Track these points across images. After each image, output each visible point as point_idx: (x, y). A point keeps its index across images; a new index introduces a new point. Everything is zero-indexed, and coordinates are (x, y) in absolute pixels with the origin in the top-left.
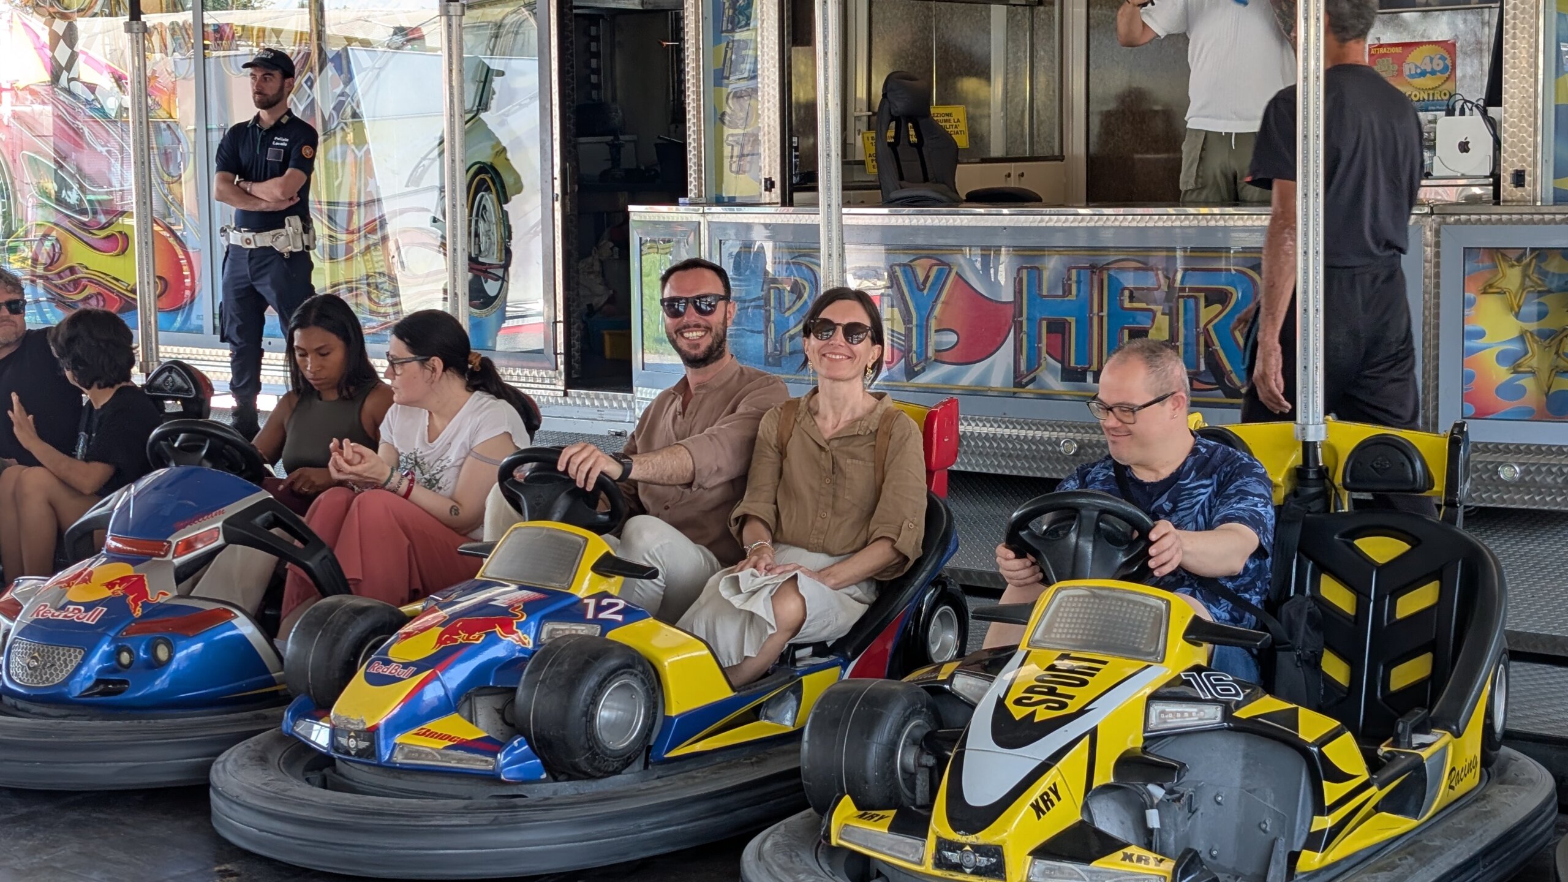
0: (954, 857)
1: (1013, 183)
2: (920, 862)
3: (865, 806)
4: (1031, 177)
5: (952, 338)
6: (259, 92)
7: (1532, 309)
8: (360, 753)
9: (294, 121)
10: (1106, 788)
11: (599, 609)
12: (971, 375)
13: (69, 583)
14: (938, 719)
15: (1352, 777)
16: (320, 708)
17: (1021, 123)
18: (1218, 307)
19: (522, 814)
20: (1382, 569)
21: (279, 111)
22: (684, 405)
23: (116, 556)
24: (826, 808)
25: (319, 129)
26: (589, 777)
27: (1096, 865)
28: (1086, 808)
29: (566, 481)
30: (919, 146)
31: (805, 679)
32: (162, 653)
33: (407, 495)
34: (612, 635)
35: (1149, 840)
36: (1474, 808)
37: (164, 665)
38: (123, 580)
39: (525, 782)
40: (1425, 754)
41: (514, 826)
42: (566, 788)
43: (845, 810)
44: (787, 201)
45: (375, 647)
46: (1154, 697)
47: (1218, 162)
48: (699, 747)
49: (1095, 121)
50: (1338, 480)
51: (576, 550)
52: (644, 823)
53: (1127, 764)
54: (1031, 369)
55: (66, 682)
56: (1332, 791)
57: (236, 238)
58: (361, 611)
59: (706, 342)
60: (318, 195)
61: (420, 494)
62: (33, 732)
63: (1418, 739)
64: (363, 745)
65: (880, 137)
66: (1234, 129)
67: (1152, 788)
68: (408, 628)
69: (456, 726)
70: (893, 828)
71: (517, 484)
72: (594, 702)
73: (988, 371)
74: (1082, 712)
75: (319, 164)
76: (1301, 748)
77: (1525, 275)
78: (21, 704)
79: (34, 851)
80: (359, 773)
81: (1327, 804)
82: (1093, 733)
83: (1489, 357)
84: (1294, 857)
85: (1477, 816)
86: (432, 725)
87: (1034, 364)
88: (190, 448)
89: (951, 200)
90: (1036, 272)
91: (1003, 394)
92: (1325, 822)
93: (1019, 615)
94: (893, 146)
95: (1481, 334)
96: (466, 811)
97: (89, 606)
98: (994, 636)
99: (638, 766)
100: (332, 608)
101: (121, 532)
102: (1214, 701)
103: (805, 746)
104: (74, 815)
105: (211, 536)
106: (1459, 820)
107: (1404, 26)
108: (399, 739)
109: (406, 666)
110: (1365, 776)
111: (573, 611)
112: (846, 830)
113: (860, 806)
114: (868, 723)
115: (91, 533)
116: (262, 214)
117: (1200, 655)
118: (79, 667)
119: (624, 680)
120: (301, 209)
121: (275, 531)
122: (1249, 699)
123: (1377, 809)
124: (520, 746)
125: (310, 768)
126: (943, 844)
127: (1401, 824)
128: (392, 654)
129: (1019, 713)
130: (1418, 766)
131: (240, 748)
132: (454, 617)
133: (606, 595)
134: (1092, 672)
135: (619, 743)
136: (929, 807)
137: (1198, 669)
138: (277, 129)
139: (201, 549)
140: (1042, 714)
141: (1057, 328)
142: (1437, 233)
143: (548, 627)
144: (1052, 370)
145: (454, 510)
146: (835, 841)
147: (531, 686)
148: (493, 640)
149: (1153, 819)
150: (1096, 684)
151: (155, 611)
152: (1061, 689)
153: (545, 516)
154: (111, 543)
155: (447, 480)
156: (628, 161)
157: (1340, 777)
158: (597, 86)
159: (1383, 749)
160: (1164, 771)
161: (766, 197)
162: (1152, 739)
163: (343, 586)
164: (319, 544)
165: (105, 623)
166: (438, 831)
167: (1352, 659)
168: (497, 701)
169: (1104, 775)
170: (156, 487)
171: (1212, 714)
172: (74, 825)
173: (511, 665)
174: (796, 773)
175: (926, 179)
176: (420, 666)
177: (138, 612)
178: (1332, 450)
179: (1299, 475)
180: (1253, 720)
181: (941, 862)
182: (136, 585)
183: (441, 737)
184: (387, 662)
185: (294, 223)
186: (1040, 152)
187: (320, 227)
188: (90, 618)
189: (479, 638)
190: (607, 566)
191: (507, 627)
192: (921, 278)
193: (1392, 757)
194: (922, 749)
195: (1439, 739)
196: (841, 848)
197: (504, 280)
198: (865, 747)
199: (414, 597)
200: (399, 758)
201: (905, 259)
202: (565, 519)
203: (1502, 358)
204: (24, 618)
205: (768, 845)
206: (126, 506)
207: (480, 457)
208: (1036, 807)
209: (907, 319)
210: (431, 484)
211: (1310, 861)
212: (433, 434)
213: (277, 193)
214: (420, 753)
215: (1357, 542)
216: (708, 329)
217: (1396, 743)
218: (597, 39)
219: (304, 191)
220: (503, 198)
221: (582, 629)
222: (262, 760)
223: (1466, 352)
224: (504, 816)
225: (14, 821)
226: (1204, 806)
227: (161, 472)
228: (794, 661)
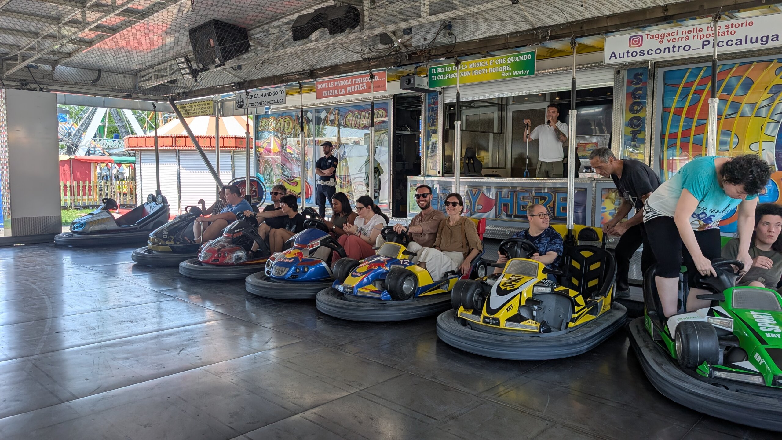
0: (488, 320)
1: (494, 173)
2: (479, 321)
3: (466, 308)
4: (499, 172)
5: (481, 207)
6: (325, 151)
7: (617, 203)
8: (350, 292)
9: (333, 157)
10: (524, 306)
11: (404, 262)
12: (485, 215)
13: (286, 254)
14: (483, 289)
15: (581, 306)
16: (341, 282)
17: (496, 160)
18: (543, 201)
19: (386, 308)
20: (586, 258)
21: (329, 155)
22: (421, 219)
23: (296, 248)
24: (457, 308)
25: (338, 159)
26: (401, 300)
27: (521, 323)
28: (519, 310)
29: (396, 233)
30: (473, 164)
31: (450, 280)
32: (306, 269)
33: (359, 237)
34: (406, 268)
35: (533, 318)
36: (609, 315)
37: (306, 272)
38: (298, 253)
39: (387, 300)
40: (598, 301)
41: (384, 310)
42: (396, 302)
43: (461, 309)
44: (443, 175)
45: (353, 269)
46: (534, 286)
47: (543, 168)
48: (426, 294)
49: (513, 160)
50: (576, 238)
51: (398, 249)
52: (413, 311)
53: (528, 300)
54: (499, 214)
55: (285, 275)
56: (577, 309)
57: (320, 182)
58: (350, 261)
59: (425, 204)
60: (337, 173)
61: (362, 236)
62: (277, 286)
63: (596, 298)
64: (351, 290)
65: (465, 161)
66: (547, 161)
67: (534, 306)
68: (361, 265)
69: (371, 287)
70: (473, 313)
71: (385, 234)
72: (403, 283)
73: (489, 215)
74: (518, 288)
75: (338, 166)
76: (570, 298)
77: (616, 195)
78: (275, 280)
79: (277, 312)
80: (349, 297)
81: (576, 311)
82: (521, 293)
83: (607, 213)
84: (567, 324)
85: (610, 316)
86: (366, 287)
87: (500, 213)
88: (313, 225)
89: (481, 176)
90: (501, 192)
91: (493, 220)
92: (576, 316)
93: (502, 266)
94: (468, 164)
95: (605, 208)
96: (374, 306)
97: (290, 259)
98: (496, 271)
99: (412, 298)
100: (344, 260)
101: (297, 242)
102: (549, 287)
103: (452, 294)
104: (286, 305)
105: (317, 244)
106: (606, 317)
107: (586, 139)
108: (359, 290)
109: (360, 273)
110: (584, 306)
111: (398, 262)
112: (461, 314)
113: (465, 308)
114: (467, 289)
115: (290, 243)
116: (325, 177)
117: (545, 276)
118: (288, 272)
119: (410, 278)
120: (334, 176)
121: (331, 243)
122: (557, 287)
123: (587, 314)
124: (386, 292)
125: (338, 296)
126: (485, 317)
127: (593, 317)
128: (357, 271)
129: (503, 288)
130: (597, 304)
131: (323, 291)
132: (371, 263)
133: (405, 259)
134: (520, 279)
135: (408, 292)
136: (481, 309)
137: (545, 279)
138: (329, 158)
139: (315, 247)
140: (509, 288)
141: (506, 205)
142: (596, 184)
143: (392, 266)
144: (504, 214)
145: (370, 240)
146: (459, 316)
147: (388, 279)
148: (380, 268)
149: (535, 313)
150: (521, 282)
151: (304, 260)
152: (513, 283)
153: (392, 241)
154: (295, 245)
155: (368, 233)
156: (407, 167)
157: (579, 305)
158: (400, 151)
159: (588, 300)
160: (538, 303)
161: (438, 175)
162: (535, 295)
163: (346, 256)
164: (341, 246)
165: (293, 262)
166: (367, 310)
167: (579, 279)
168: (381, 282)
169: (523, 303)
170: (304, 233)
171: (549, 290)
172: (286, 307)
173: (384, 274)
174: (450, 301)
175: (475, 172)
176: (364, 273)
177: (301, 260)
178: (575, 231)
179: (567, 236)
180: (558, 291)
181: (484, 321)
182: (301, 254)
183: (368, 289)
184: (356, 272)
185: (332, 179)
186: (500, 166)
187: (338, 181)
188: (290, 261)
189: (377, 268)
190: (405, 253)
191: (383, 265)
192: (474, 193)
193: (590, 301)
194: (479, 296)
195: (601, 298)
196: (460, 318)
197: (379, 193)
198: (466, 295)
199: (361, 259)
200: (359, 294)
201: (470, 189)
202: (396, 242)
203: (610, 214)
204: (276, 261)
205: (443, 316)
206: (299, 237)
207: (376, 228)
208: (507, 309)
209: (470, 202)
210: (365, 234)
211: (571, 325)
212: (365, 223)
213: (329, 172)
214: (363, 293)
215: (581, 252)
216: (426, 201)
217: (591, 298)
218: (400, 141)
219: (335, 172)
220: (380, 175)
221: (400, 266)
222: (328, 293)
223: (601, 212)
224: (382, 308)
225: (274, 305)
226: (546, 311)
227: (306, 230)
228: (448, 276)
